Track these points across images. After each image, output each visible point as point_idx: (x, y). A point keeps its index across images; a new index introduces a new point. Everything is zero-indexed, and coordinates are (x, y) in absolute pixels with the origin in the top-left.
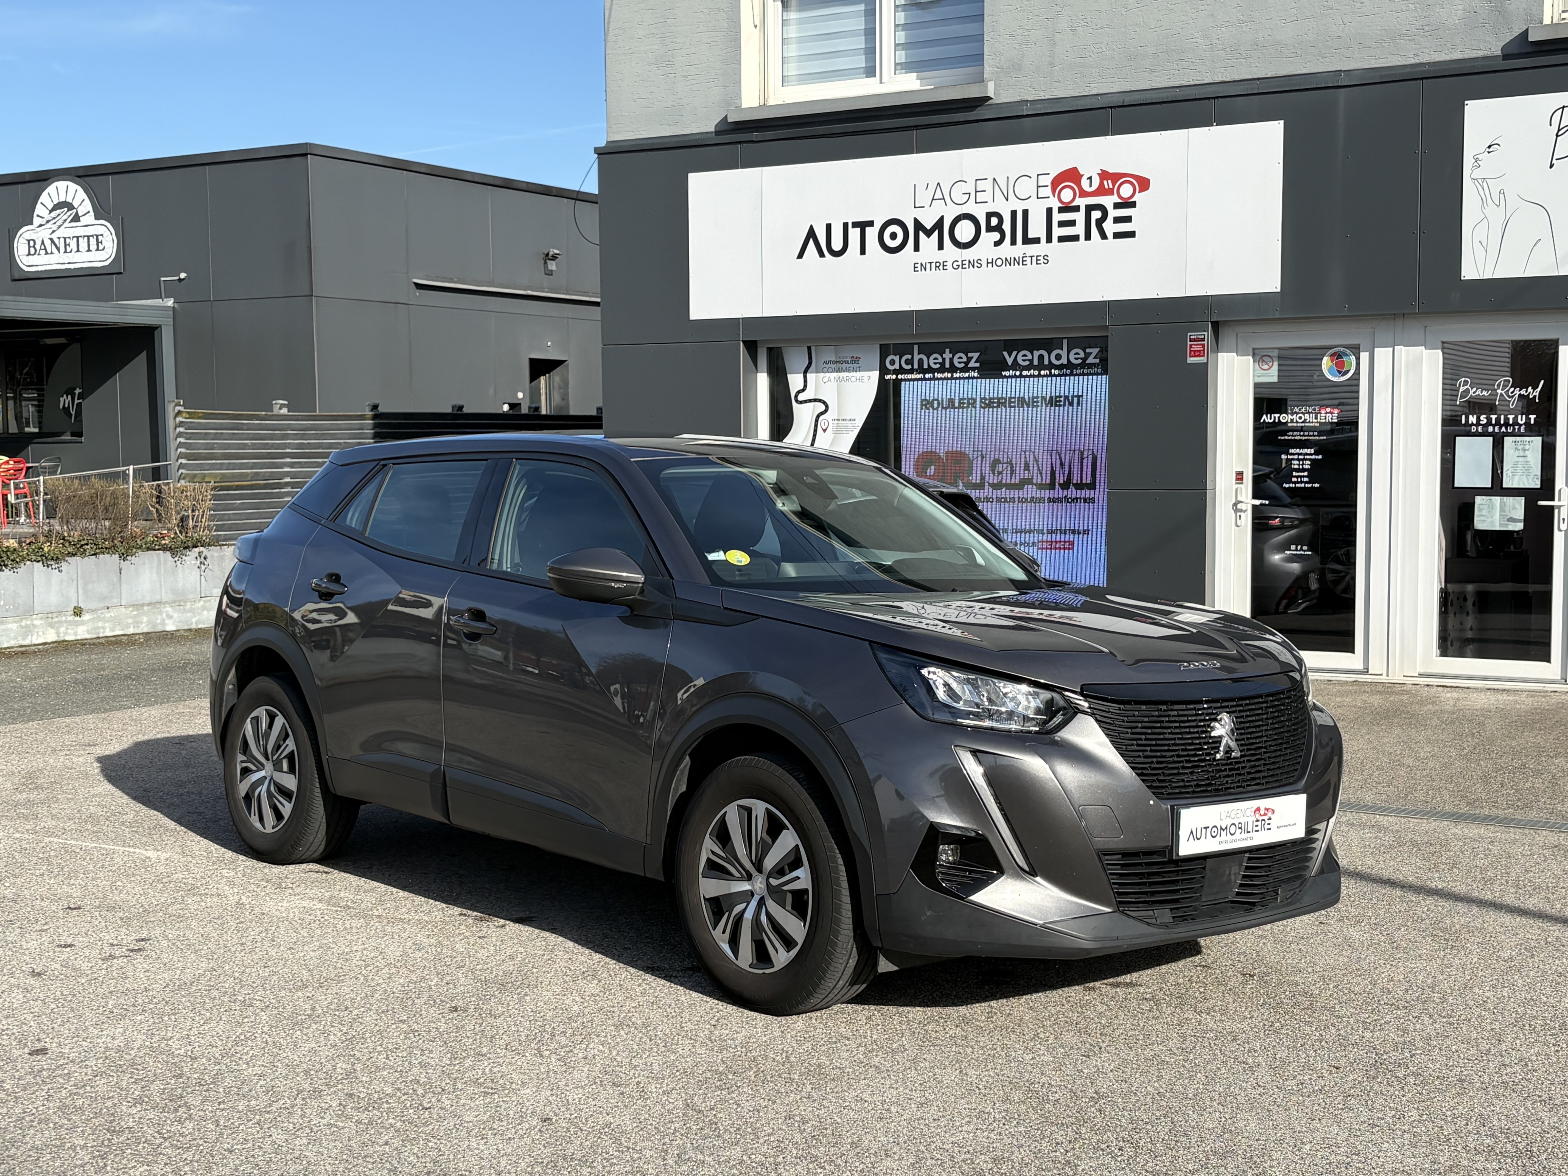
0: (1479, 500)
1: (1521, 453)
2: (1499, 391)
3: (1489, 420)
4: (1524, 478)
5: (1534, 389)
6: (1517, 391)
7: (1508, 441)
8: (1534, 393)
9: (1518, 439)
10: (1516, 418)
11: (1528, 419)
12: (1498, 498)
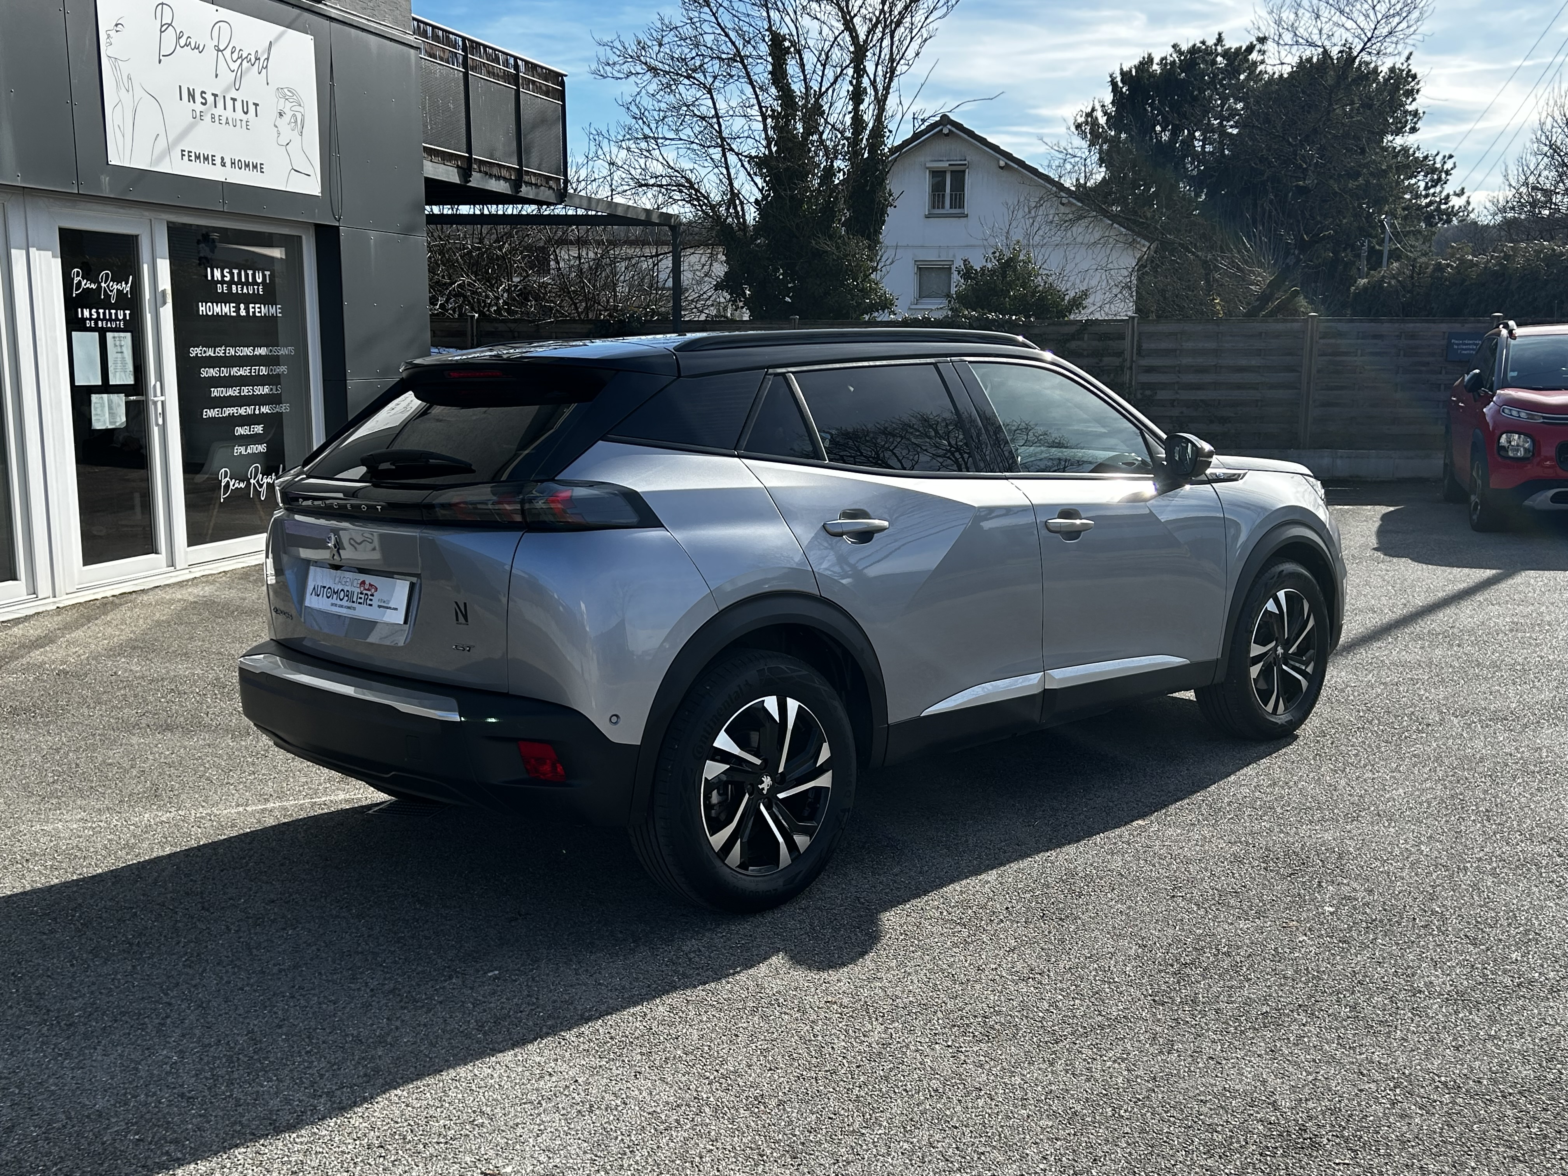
0: (94, 398)
1: (119, 350)
2: (103, 285)
3: (98, 313)
4: (123, 374)
5: (127, 283)
6: (116, 287)
7: (109, 335)
8: (126, 288)
9: (116, 334)
10: (116, 314)
11: (125, 315)
12: (105, 396)
